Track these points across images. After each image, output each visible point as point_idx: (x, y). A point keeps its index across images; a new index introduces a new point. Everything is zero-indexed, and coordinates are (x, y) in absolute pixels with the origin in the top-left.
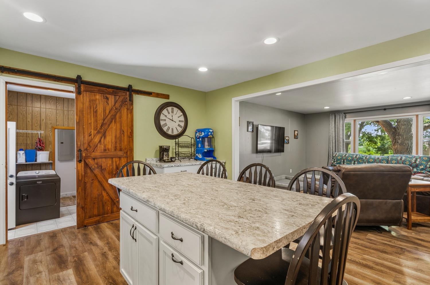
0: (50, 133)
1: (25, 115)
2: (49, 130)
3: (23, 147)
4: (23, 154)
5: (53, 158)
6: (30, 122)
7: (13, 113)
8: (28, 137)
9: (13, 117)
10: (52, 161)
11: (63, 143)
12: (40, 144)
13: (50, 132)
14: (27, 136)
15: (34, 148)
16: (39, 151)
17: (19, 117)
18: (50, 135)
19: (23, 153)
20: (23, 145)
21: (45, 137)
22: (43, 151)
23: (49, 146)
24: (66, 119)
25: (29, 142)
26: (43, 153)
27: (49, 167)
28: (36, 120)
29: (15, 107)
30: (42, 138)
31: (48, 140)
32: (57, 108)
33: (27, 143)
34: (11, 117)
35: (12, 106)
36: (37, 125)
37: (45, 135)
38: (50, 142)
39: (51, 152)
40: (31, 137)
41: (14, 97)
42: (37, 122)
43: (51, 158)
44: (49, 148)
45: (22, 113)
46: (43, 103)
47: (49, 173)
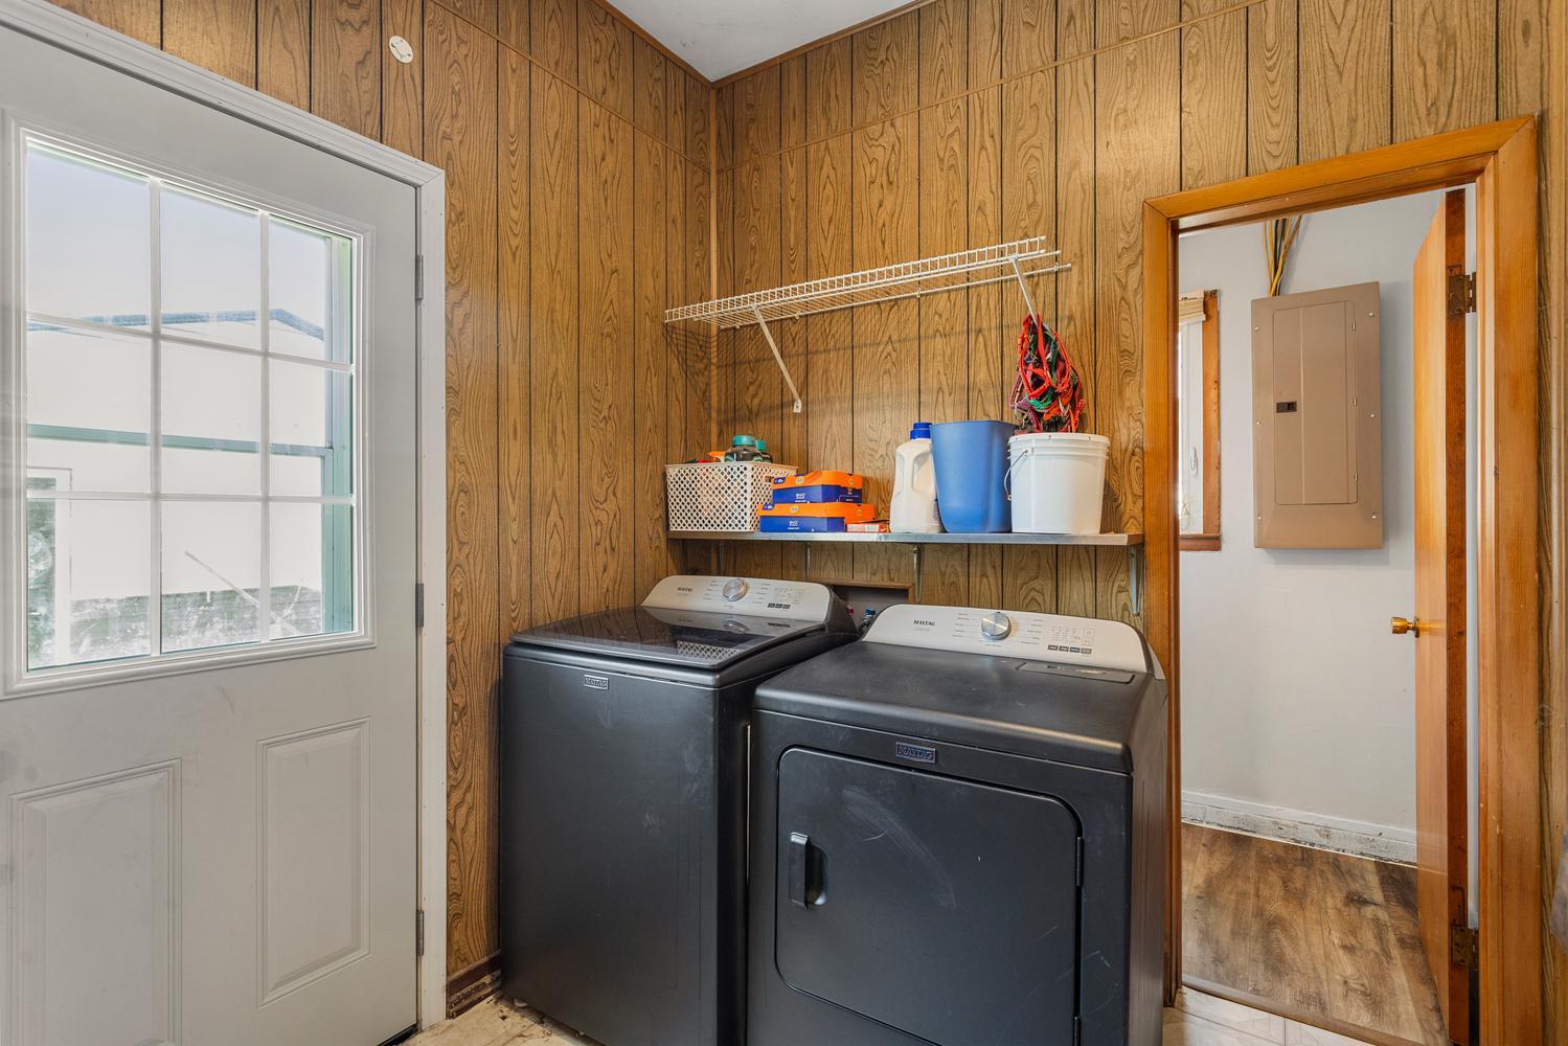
0: (1130, 267)
1: (961, 165)
2: (1123, 240)
6: (989, 209)
7: (897, 170)
8: (980, 331)
9: (899, 201)
11: (1290, 407)
12: (1038, 370)
13: (1127, 259)
14: (973, 326)
18: (1124, 288)
19: (921, 451)
20: (949, 400)
21: (1089, 316)
23: (1121, 393)
24: (1273, 91)
25: (982, 375)
26: (1051, 444)
27: (1119, 586)
28: (1029, 179)
29: (906, 126)
30: (1067, 313)
31: (1114, 339)
32: (1185, 7)
33: (971, 379)
34: (888, 205)
35: (893, 125)
36: (1035, 217)
37: (1088, 293)
38: (1123, 353)
39: (1137, 450)
40: (993, 324)
41: (900, 55)
42: (1031, 200)
43: (1134, 503)
44: (1122, 407)
45: (941, 154)
46: (1072, 17)
47: (1089, 651)
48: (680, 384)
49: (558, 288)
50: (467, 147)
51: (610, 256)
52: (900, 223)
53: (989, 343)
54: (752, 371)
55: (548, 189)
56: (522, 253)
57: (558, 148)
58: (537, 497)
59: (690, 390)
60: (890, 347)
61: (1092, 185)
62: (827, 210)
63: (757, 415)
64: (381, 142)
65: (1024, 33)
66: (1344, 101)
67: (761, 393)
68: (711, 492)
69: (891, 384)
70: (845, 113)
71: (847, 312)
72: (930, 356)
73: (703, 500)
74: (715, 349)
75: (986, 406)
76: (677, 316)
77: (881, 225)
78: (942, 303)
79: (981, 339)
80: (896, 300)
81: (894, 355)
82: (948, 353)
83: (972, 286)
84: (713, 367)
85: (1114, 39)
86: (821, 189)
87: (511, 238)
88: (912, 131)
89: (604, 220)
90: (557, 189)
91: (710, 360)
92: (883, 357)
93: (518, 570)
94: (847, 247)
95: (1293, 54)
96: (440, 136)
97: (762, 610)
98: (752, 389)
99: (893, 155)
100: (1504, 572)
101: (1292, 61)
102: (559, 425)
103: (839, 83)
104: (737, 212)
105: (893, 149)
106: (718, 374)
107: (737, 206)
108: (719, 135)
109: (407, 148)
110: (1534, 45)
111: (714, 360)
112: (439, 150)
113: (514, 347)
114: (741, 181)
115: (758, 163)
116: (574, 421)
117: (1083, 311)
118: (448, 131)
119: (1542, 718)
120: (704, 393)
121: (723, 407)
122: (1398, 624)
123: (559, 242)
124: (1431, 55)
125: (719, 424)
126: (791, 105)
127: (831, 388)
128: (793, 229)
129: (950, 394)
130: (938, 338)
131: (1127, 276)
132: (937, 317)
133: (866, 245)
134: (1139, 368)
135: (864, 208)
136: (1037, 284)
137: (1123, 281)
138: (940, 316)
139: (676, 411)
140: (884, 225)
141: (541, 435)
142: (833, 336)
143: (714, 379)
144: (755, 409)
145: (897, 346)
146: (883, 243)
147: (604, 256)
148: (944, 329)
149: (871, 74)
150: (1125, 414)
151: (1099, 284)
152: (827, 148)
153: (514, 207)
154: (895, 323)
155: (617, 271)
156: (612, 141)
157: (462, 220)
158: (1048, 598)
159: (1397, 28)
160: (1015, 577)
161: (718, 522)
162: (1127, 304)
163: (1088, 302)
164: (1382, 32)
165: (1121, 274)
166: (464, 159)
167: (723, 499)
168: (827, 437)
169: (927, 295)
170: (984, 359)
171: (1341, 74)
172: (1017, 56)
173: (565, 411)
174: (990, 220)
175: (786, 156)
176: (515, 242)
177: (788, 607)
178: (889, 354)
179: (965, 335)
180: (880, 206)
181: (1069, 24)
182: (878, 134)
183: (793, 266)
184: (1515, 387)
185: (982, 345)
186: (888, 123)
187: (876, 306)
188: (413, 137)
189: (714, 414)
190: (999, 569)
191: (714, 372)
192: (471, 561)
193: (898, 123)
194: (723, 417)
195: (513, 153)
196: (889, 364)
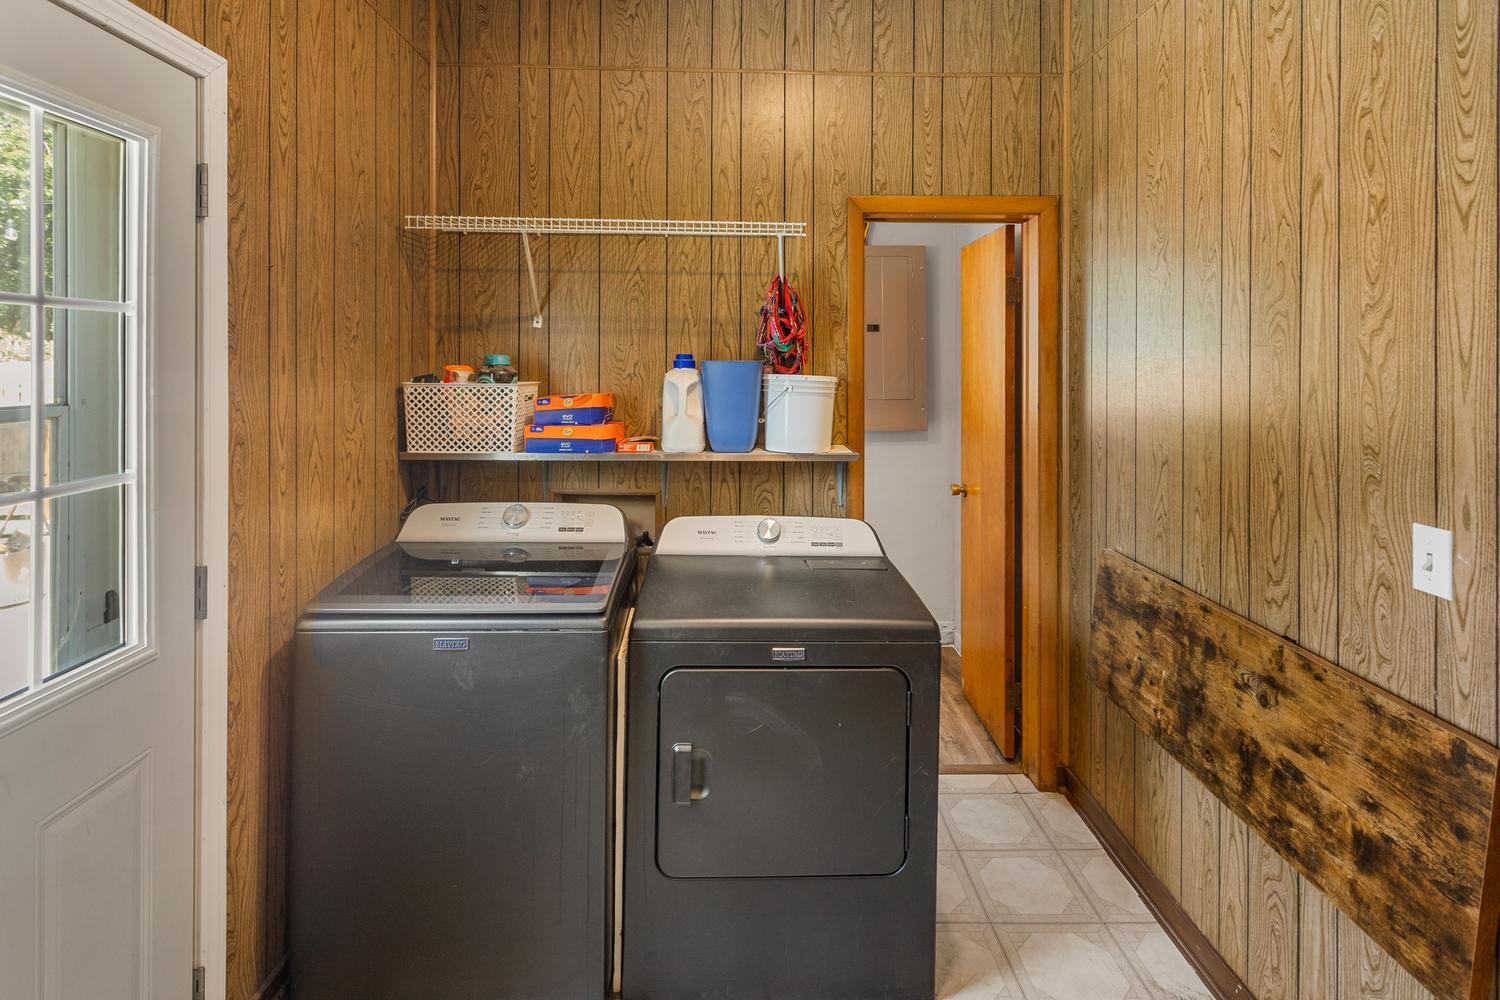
0: (838, 243)
1: (706, 130)
2: (833, 222)
3: (694, 340)
4: (691, 388)
5: (853, 422)
6: (731, 172)
7: (646, 118)
8: (721, 275)
9: (648, 146)
10: (847, 444)
11: (876, 328)
12: (784, 320)
13: (836, 237)
14: (716, 270)
15: (753, 351)
16: (775, 372)
17: (677, 147)
18: (834, 258)
20: (694, 330)
21: (809, 275)
22: (797, 371)
23: (831, 338)
24: (928, 140)
25: (723, 312)
26: (806, 384)
27: (830, 485)
28: (763, 157)
29: (655, 80)
30: (792, 271)
31: (827, 297)
32: (875, 62)
33: (714, 314)
34: (637, 147)
35: (641, 76)
36: (768, 189)
37: (809, 258)
38: (834, 308)
39: (842, 382)
40: (733, 271)
41: (650, 16)
42: (765, 175)
43: (840, 422)
44: (832, 348)
45: (688, 116)
46: (796, 40)
47: (841, 545)
48: (408, 291)
49: (319, 194)
50: (243, 30)
51: (358, 156)
52: (649, 167)
53: (729, 286)
54: (483, 281)
55: (311, 80)
56: (291, 155)
57: (319, 32)
58: (302, 437)
59: (415, 297)
60: (638, 276)
61: (811, 173)
62: (572, 137)
63: (488, 326)
64: (166, 22)
65: (760, 38)
66: (966, 160)
67: (493, 303)
68: (467, 413)
69: (639, 310)
70: (593, 51)
71: (594, 238)
72: (676, 290)
73: (456, 421)
74: (434, 251)
75: (727, 338)
76: (422, 224)
77: (629, 165)
78: (688, 246)
79: (722, 281)
80: (645, 235)
81: (642, 284)
82: (693, 289)
83: (716, 236)
84: (431, 271)
85: (827, 69)
86: (566, 115)
87: (281, 138)
88: (661, 86)
89: (354, 116)
90: (318, 81)
91: (428, 262)
92: (631, 284)
93: (286, 525)
94: (594, 176)
95: (939, 120)
96: (220, 17)
97: (553, 535)
98: (481, 300)
99: (642, 104)
100: (1043, 467)
101: (939, 124)
102: (319, 352)
103: (586, 18)
104: (464, 113)
105: (642, 98)
106: (437, 278)
107: (463, 108)
108: (440, 25)
109: (190, 30)
110: (1056, 157)
111: (433, 263)
112: (219, 33)
113: (283, 263)
114: (469, 83)
115: (492, 69)
116: (330, 345)
117: (804, 272)
118: (227, 10)
119: (1058, 552)
120: (425, 298)
121: (443, 314)
122: (955, 488)
123: (319, 141)
124: (1010, 145)
125: (439, 331)
126: (532, 24)
127: (576, 307)
128: (533, 145)
129: (695, 326)
130: (684, 275)
131: (836, 250)
132: (683, 257)
133: (614, 179)
134: (844, 320)
135: (613, 145)
136: (770, 243)
137: (833, 253)
138: (687, 257)
139: (405, 323)
140: (632, 165)
141: (305, 367)
142: (579, 258)
143: (433, 283)
144: (485, 320)
145: (645, 276)
146: (632, 181)
147: (354, 157)
148: (690, 268)
149: (619, 22)
150: (834, 354)
151: (816, 252)
152: (572, 77)
153: (284, 101)
154: (643, 256)
155: (363, 172)
156: (360, 27)
157: (239, 118)
158: (776, 496)
159: (994, 122)
160: (751, 481)
161: (475, 444)
162: (836, 270)
163: (808, 266)
164: (987, 123)
165: (832, 247)
166: (241, 45)
167: (483, 421)
168: (570, 354)
169: (674, 236)
170: (725, 298)
171: (965, 141)
172: (754, 54)
173: (324, 334)
174: (731, 182)
175: (525, 71)
176: (284, 143)
177: (581, 530)
178: (637, 283)
179: (709, 276)
180: (629, 146)
181: (794, 43)
182: (626, 81)
183: (533, 183)
184: (1048, 357)
185: (723, 287)
186: (637, 74)
187: (624, 237)
188: (196, 17)
189: (433, 321)
190: (737, 475)
191: (434, 276)
192: (246, 527)
193: (647, 75)
194: (444, 324)
195: (283, 38)
196: (637, 293)
